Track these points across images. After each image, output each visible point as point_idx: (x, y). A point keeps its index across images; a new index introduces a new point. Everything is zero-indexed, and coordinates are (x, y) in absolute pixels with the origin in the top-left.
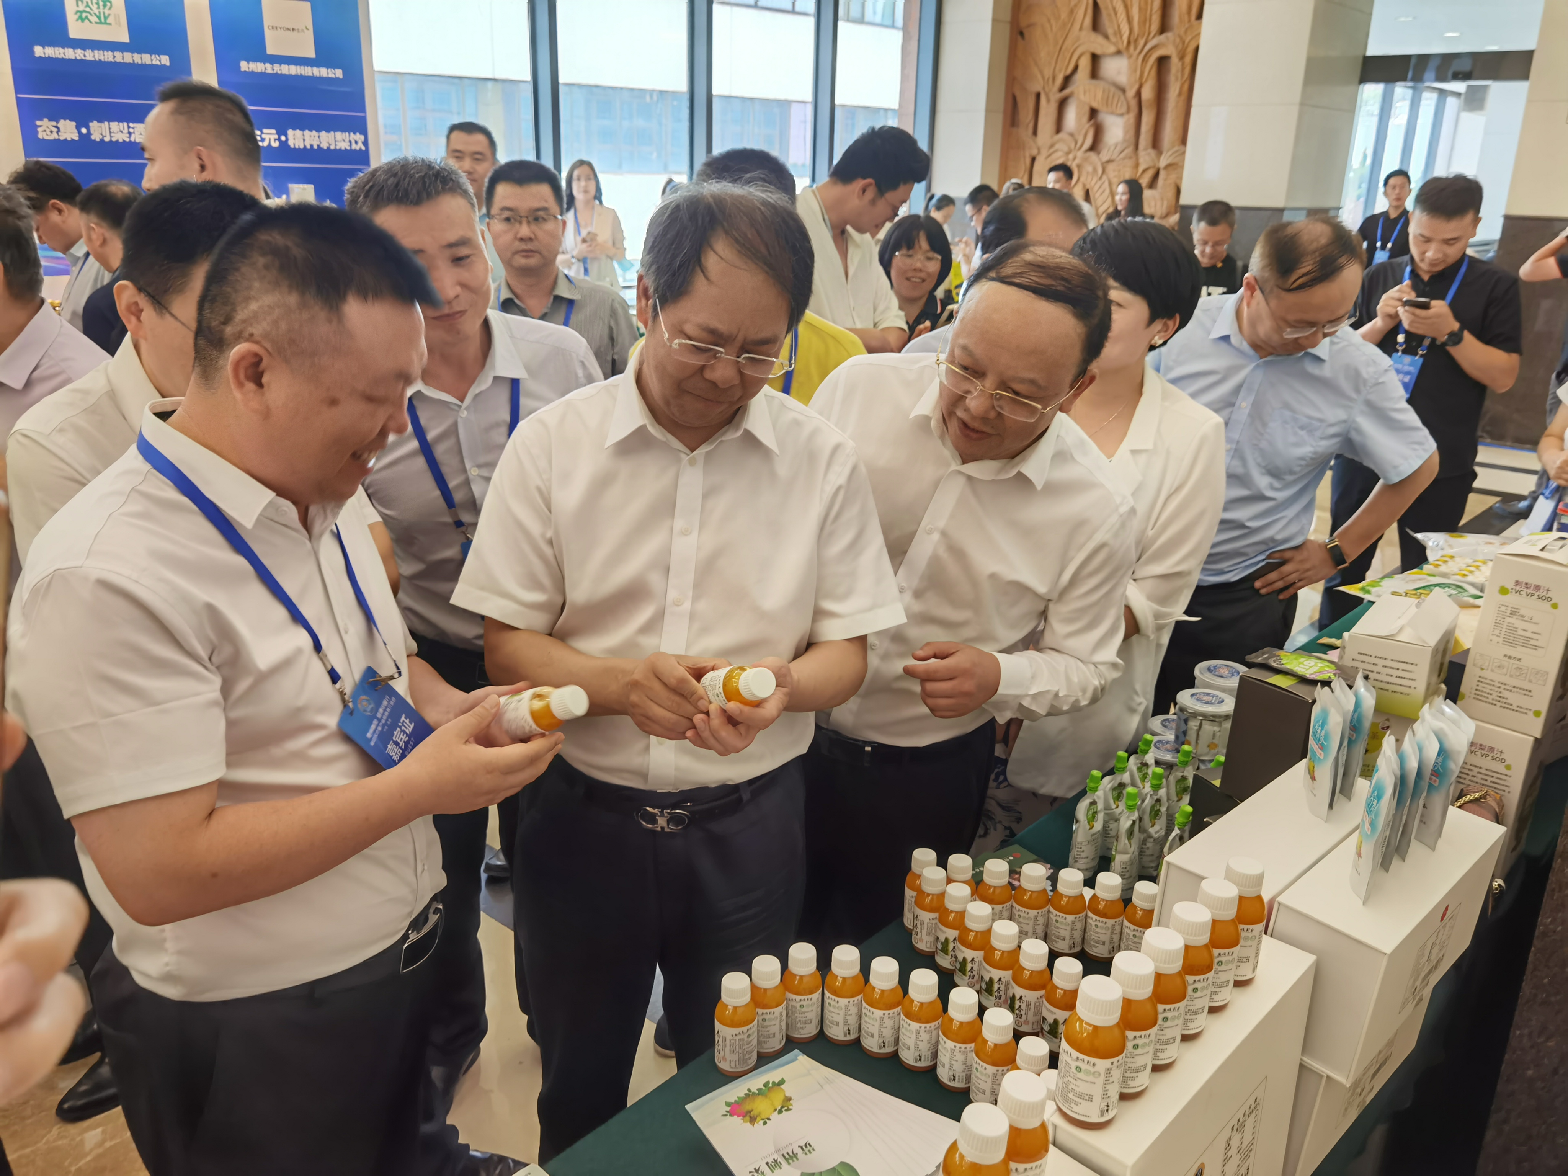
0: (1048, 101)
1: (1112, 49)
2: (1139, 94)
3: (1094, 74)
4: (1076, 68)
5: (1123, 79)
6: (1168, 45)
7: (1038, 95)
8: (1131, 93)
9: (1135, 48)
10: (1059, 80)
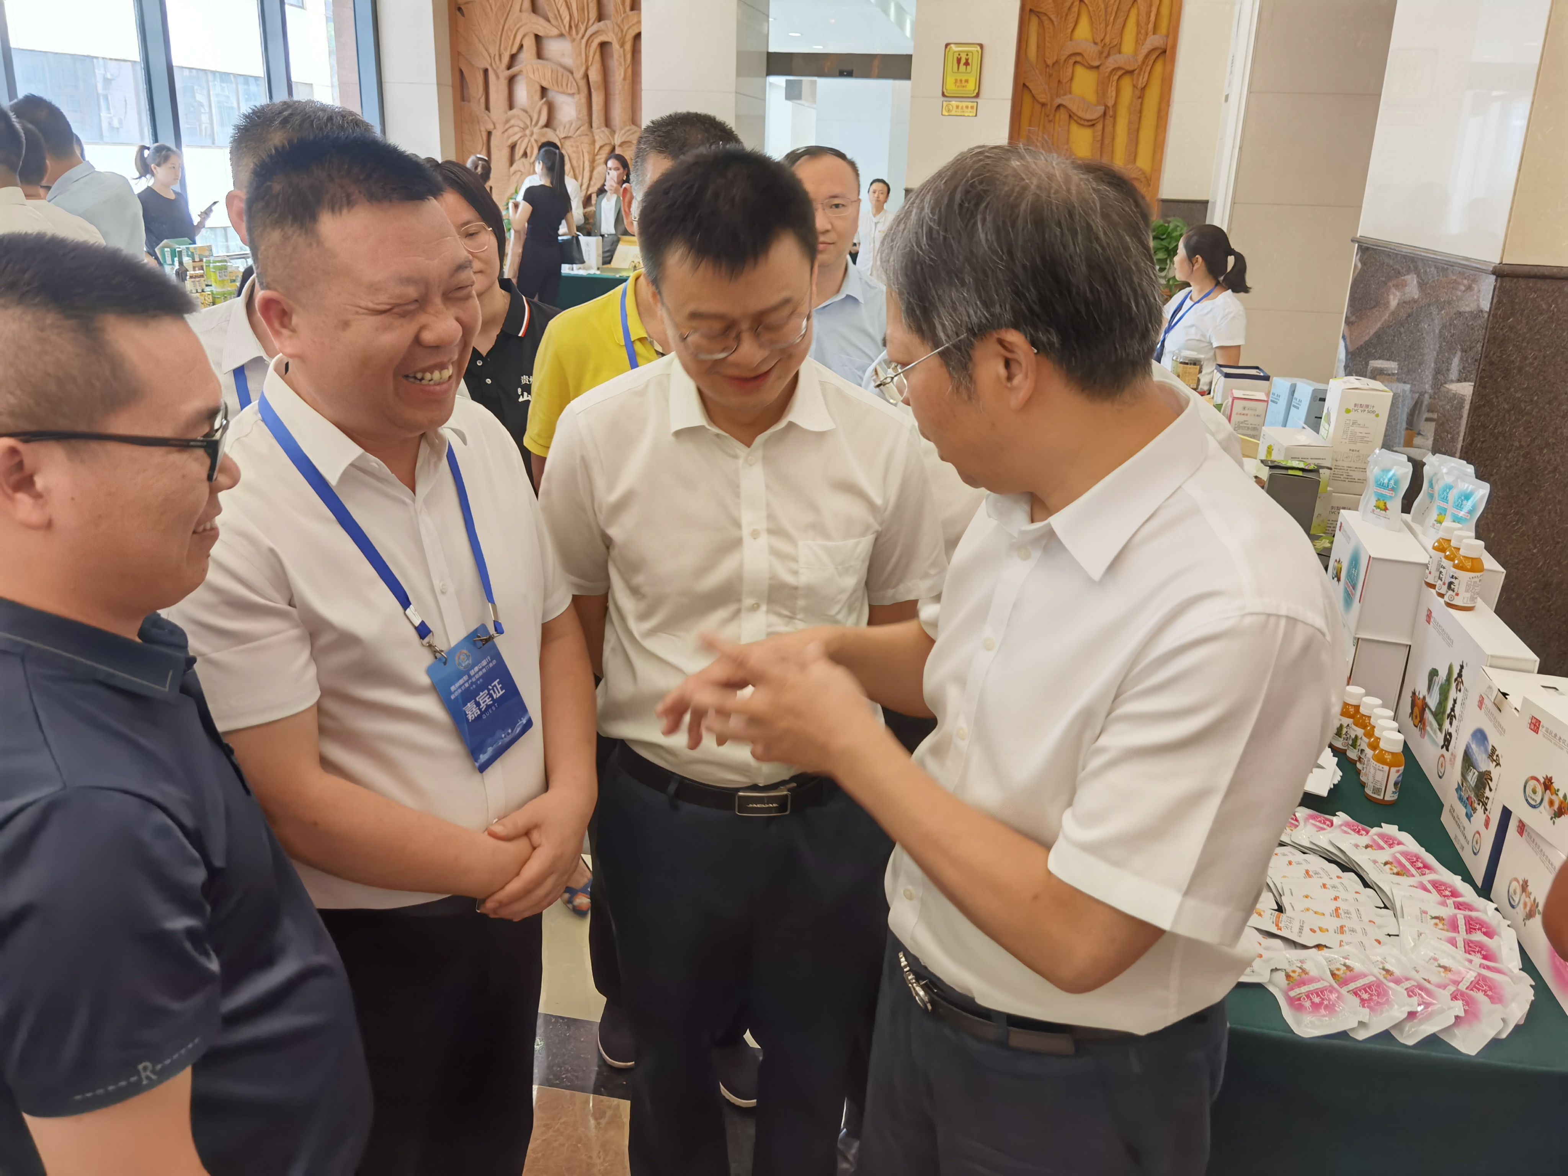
0: (498, 77)
1: (555, 32)
2: (586, 76)
3: (539, 55)
4: (521, 47)
5: (569, 61)
6: (608, 32)
7: (486, 71)
8: (579, 75)
9: (577, 34)
10: (506, 59)
